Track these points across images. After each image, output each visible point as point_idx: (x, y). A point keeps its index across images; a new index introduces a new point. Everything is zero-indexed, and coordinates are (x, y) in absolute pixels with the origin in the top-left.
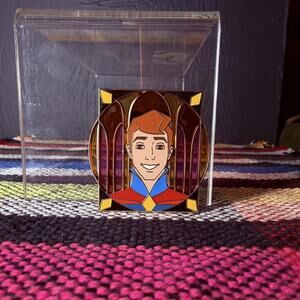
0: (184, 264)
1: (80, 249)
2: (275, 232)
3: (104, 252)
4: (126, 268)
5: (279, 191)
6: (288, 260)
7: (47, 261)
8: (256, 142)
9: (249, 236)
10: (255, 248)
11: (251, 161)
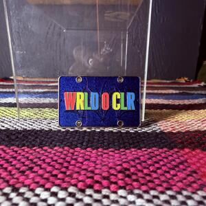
0: (116, 159)
1: (49, 150)
2: (180, 139)
3: (65, 152)
4: (79, 162)
5: (189, 111)
6: (186, 156)
7: (28, 158)
8: (180, 78)
9: (163, 141)
10: (165, 149)
11: (174, 92)
